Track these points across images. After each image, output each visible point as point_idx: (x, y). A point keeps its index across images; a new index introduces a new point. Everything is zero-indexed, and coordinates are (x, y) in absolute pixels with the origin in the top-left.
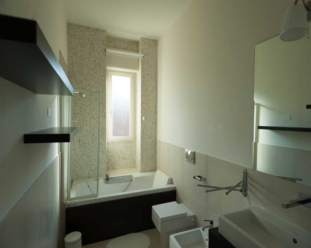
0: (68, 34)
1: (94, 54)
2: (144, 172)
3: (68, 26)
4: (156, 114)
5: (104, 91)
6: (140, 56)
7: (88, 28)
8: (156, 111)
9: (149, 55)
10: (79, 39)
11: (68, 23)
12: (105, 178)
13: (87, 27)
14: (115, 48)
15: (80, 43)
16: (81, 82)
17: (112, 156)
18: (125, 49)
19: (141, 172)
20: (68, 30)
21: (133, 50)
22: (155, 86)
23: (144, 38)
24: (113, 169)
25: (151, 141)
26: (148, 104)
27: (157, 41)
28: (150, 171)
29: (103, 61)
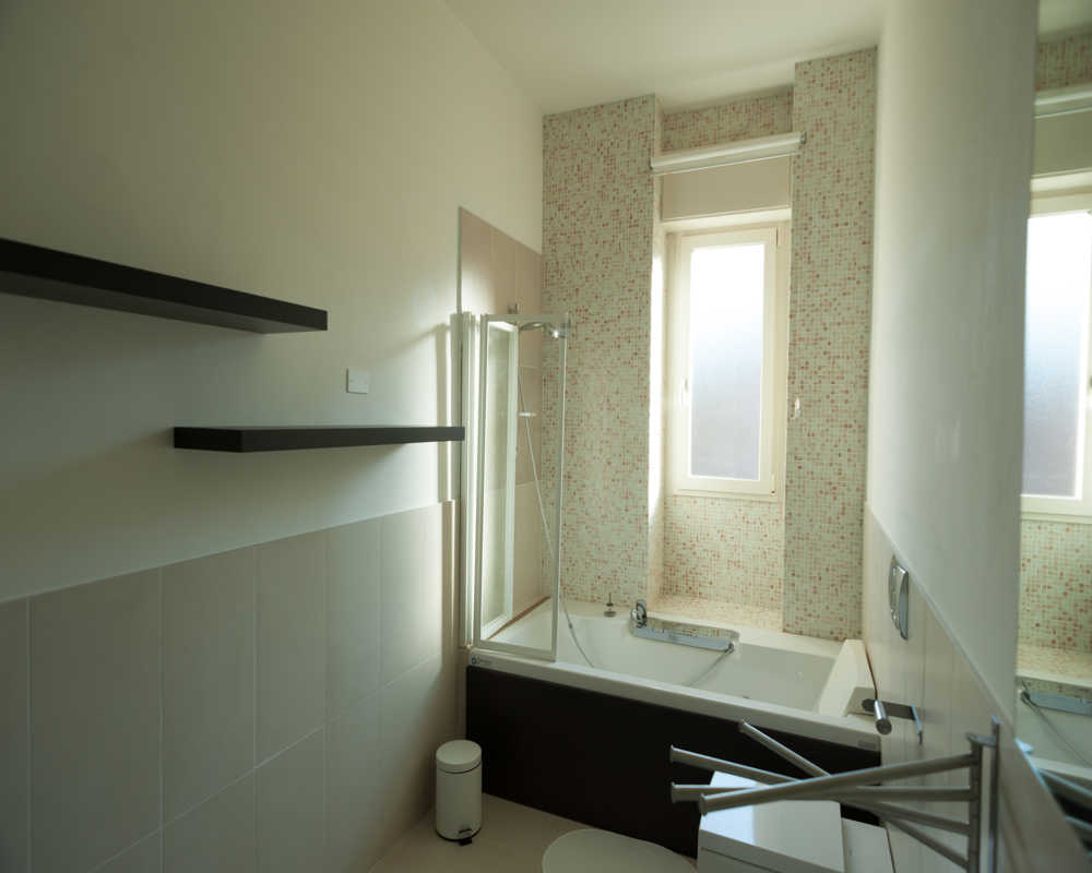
0: (544, 151)
1: (614, 190)
2: (801, 633)
3: (544, 127)
4: (866, 386)
5: (643, 312)
6: (789, 142)
7: (598, 110)
8: (866, 371)
9: (830, 126)
10: (574, 155)
11: (545, 117)
12: (635, 615)
13: (596, 107)
14: (700, 143)
15: (576, 168)
16: (577, 290)
17: (689, 544)
18: (736, 137)
19: (785, 631)
20: (546, 136)
21: (770, 130)
22: (863, 262)
23: (810, 63)
24: (693, 593)
25: (838, 506)
26: (824, 343)
27: (876, 48)
28: (828, 638)
29: (642, 206)
